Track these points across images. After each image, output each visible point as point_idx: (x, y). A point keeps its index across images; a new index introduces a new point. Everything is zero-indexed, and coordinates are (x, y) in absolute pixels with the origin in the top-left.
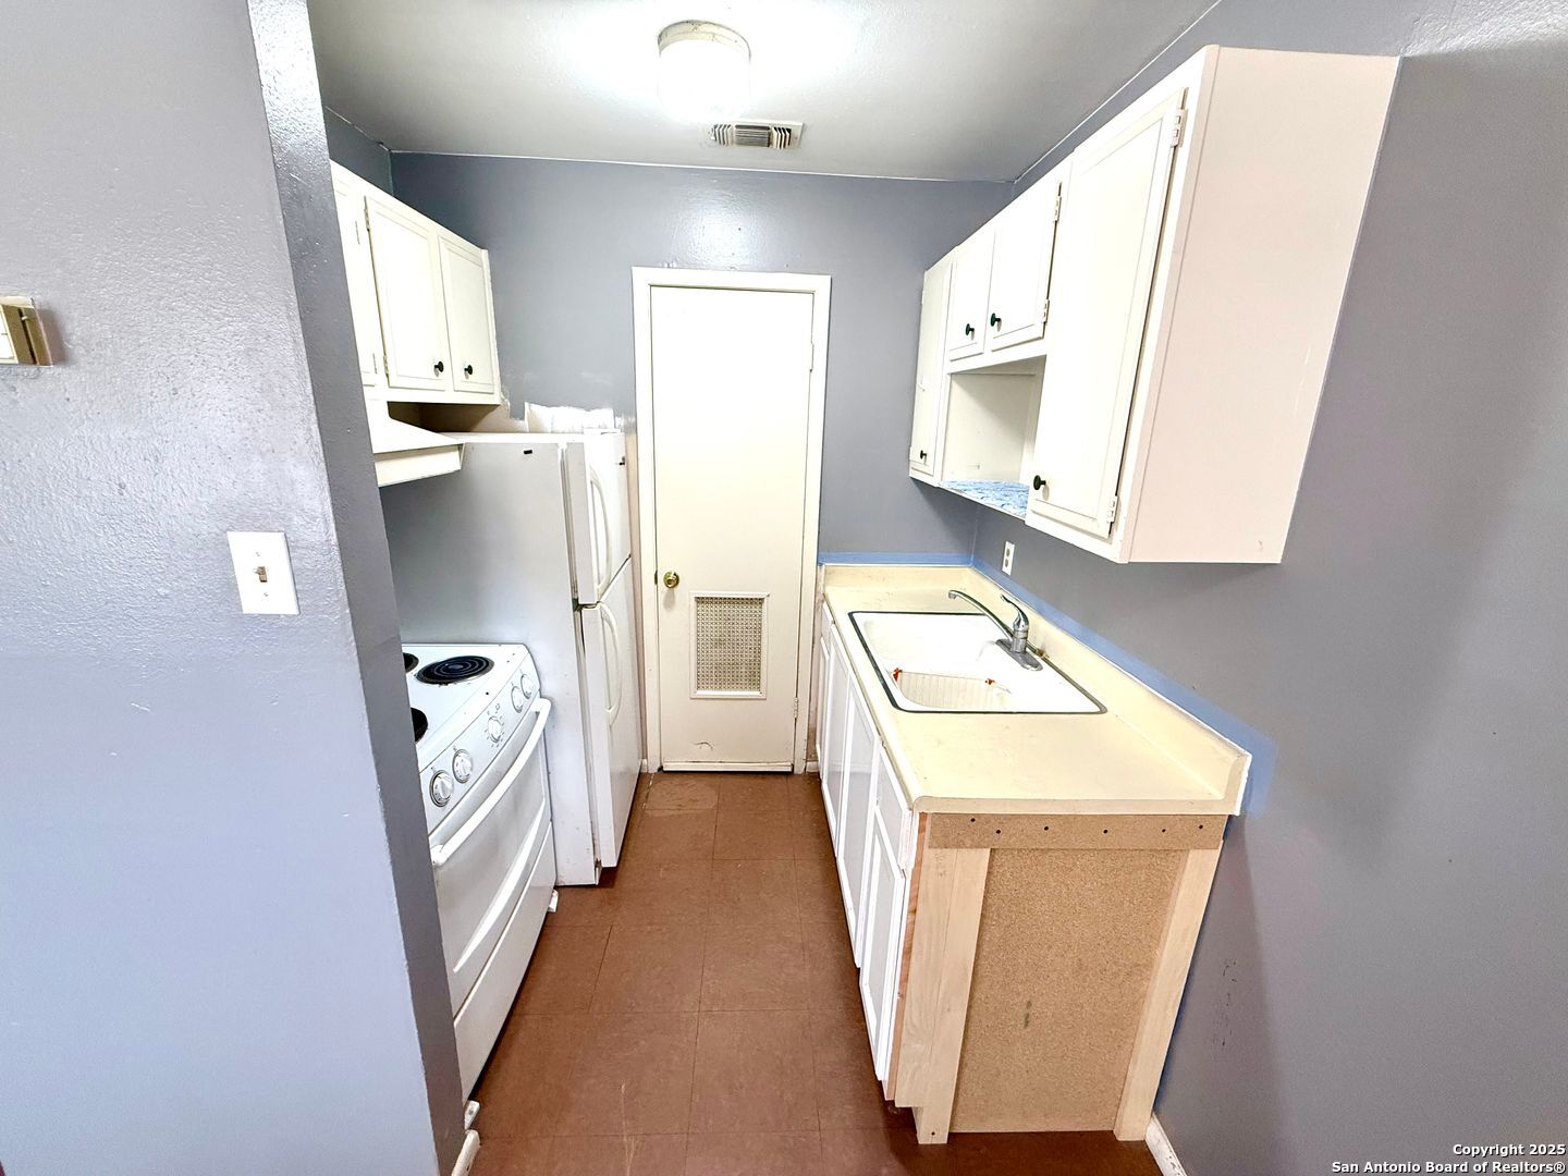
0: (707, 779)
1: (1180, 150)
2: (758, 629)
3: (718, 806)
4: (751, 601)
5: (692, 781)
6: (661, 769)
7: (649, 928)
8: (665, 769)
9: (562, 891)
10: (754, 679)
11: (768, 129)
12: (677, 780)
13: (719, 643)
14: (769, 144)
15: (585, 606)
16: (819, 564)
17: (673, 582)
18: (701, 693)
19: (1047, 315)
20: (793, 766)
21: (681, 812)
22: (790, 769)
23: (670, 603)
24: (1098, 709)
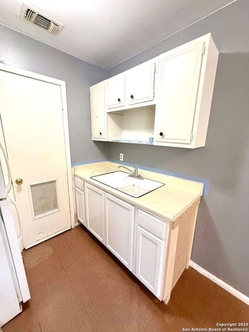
0: (45, 244)
1: (204, 56)
2: (55, 190)
3: (54, 250)
4: (51, 182)
5: (39, 247)
6: (24, 249)
8: (26, 249)
10: (55, 206)
11: (50, 21)
12: (33, 250)
13: (42, 198)
14: (47, 29)
16: (72, 167)
18: (37, 217)
19: (154, 95)
20: (71, 227)
21: (42, 260)
22: (71, 228)
23: (19, 190)
24: (163, 184)
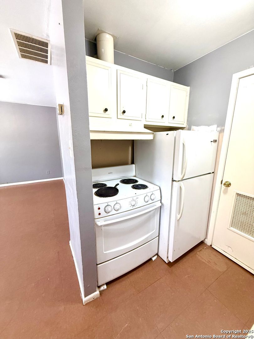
0: (227, 261)
3: (224, 272)
6: (211, 245)
7: (169, 289)
8: (212, 246)
9: (158, 257)
12: (215, 253)
15: (175, 181)
17: (228, 185)
18: (232, 229)
21: (208, 264)
23: (225, 192)
